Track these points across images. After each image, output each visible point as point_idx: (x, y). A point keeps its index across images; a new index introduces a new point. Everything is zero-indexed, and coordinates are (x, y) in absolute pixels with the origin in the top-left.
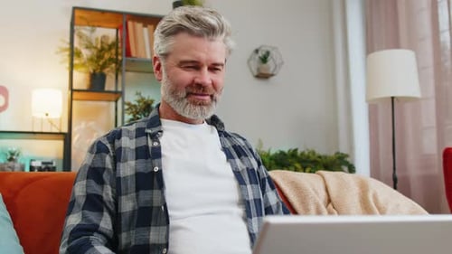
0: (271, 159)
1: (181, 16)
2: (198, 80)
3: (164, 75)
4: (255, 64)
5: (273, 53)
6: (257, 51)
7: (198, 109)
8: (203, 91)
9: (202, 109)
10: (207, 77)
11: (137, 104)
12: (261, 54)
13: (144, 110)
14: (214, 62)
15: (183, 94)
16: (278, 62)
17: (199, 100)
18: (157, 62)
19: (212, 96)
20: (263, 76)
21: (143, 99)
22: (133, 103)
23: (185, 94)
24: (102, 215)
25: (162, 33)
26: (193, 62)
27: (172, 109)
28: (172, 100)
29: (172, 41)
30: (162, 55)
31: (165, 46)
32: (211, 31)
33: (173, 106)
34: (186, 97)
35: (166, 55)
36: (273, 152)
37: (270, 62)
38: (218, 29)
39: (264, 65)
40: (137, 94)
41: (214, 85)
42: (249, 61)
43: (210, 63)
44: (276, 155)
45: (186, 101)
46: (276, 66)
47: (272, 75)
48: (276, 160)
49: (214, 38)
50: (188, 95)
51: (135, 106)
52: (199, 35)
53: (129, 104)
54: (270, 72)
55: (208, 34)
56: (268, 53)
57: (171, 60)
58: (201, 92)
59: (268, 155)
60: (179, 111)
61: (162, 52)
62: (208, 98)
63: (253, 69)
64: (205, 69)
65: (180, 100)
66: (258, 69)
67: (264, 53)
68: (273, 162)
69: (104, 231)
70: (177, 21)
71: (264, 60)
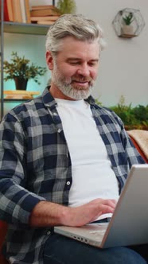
0: (132, 113)
1: (69, 26)
2: (80, 72)
3: (55, 67)
4: (119, 25)
5: (136, 15)
6: (121, 13)
7: (79, 92)
8: (84, 79)
9: (82, 93)
10: (86, 70)
11: (13, 63)
12: (125, 15)
13: (21, 69)
14: (91, 59)
15: (69, 81)
16: (140, 23)
17: (80, 86)
18: (49, 57)
19: (89, 83)
20: (125, 36)
21: (19, 60)
22: (11, 62)
23: (70, 81)
24: (17, 163)
25: (54, 36)
26: (77, 59)
27: (61, 91)
28: (60, 85)
29: (61, 43)
30: (53, 52)
31: (56, 46)
32: (89, 37)
33: (61, 89)
34: (71, 84)
35: (57, 53)
36: (133, 107)
37: (133, 24)
38: (95, 35)
39: (128, 27)
40: (14, 54)
41: (91, 75)
42: (113, 23)
43: (88, 60)
44: (136, 109)
45: (70, 86)
46: (138, 26)
47: (134, 36)
48: (136, 115)
49: (92, 41)
50: (73, 82)
51: (12, 65)
52: (82, 40)
53: (7, 64)
54: (132, 34)
55: (88, 38)
56: (131, 14)
57: (61, 57)
58: (82, 80)
59: (129, 109)
60: (65, 93)
61: (54, 50)
62: (86, 84)
63: (117, 29)
64: (86, 64)
65: (67, 85)
66: (122, 30)
67: (128, 15)
68: (133, 116)
69: (18, 174)
70: (66, 29)
71: (128, 21)
